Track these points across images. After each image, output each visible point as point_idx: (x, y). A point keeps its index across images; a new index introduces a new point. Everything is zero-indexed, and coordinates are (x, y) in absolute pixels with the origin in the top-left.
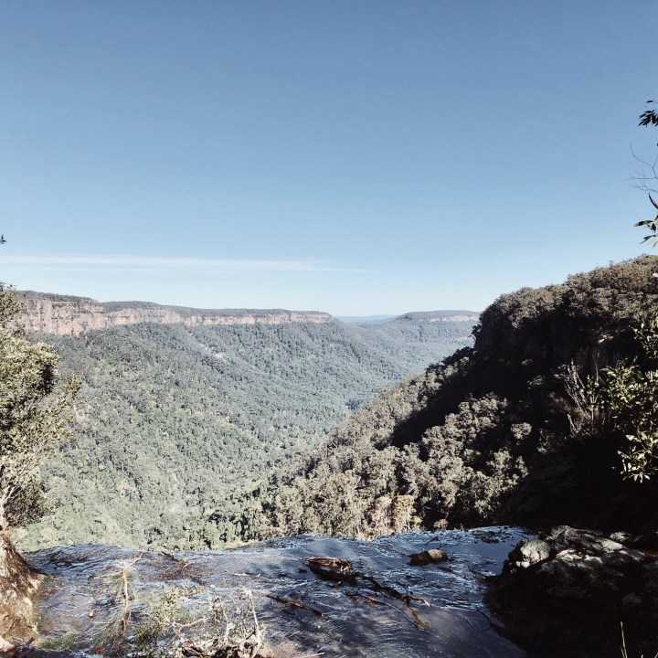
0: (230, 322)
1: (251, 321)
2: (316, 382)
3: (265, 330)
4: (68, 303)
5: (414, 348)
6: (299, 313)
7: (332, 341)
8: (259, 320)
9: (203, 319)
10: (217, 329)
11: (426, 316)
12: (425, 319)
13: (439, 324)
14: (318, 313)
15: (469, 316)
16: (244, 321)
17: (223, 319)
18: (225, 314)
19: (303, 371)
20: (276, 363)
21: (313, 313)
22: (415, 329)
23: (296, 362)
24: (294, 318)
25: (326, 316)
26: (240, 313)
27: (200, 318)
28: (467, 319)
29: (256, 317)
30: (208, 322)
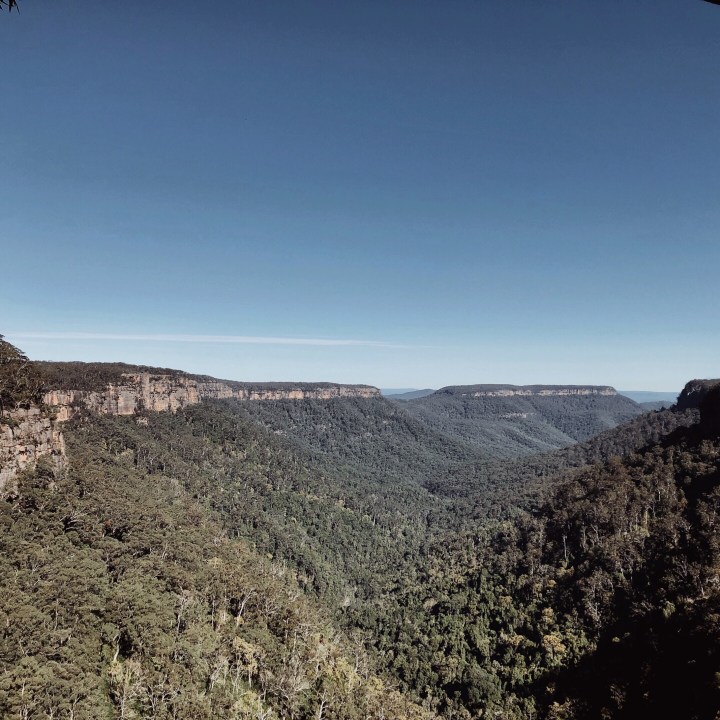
0: (278, 397)
1: (300, 396)
2: (379, 462)
3: (314, 405)
4: (164, 376)
5: (462, 425)
6: (347, 386)
7: (386, 417)
8: (308, 395)
9: (250, 394)
10: (264, 404)
11: (468, 390)
12: (468, 393)
13: (485, 398)
14: (365, 387)
15: (514, 390)
16: (292, 396)
17: (270, 394)
18: (272, 387)
19: (363, 450)
20: (332, 442)
21: (361, 386)
22: (459, 404)
23: (353, 440)
24: (343, 392)
25: (374, 390)
26: (288, 387)
27: (246, 392)
28: (512, 393)
29: (304, 391)
30: (255, 396)
